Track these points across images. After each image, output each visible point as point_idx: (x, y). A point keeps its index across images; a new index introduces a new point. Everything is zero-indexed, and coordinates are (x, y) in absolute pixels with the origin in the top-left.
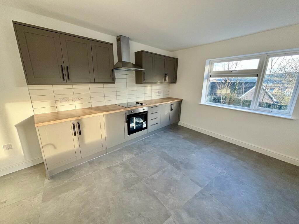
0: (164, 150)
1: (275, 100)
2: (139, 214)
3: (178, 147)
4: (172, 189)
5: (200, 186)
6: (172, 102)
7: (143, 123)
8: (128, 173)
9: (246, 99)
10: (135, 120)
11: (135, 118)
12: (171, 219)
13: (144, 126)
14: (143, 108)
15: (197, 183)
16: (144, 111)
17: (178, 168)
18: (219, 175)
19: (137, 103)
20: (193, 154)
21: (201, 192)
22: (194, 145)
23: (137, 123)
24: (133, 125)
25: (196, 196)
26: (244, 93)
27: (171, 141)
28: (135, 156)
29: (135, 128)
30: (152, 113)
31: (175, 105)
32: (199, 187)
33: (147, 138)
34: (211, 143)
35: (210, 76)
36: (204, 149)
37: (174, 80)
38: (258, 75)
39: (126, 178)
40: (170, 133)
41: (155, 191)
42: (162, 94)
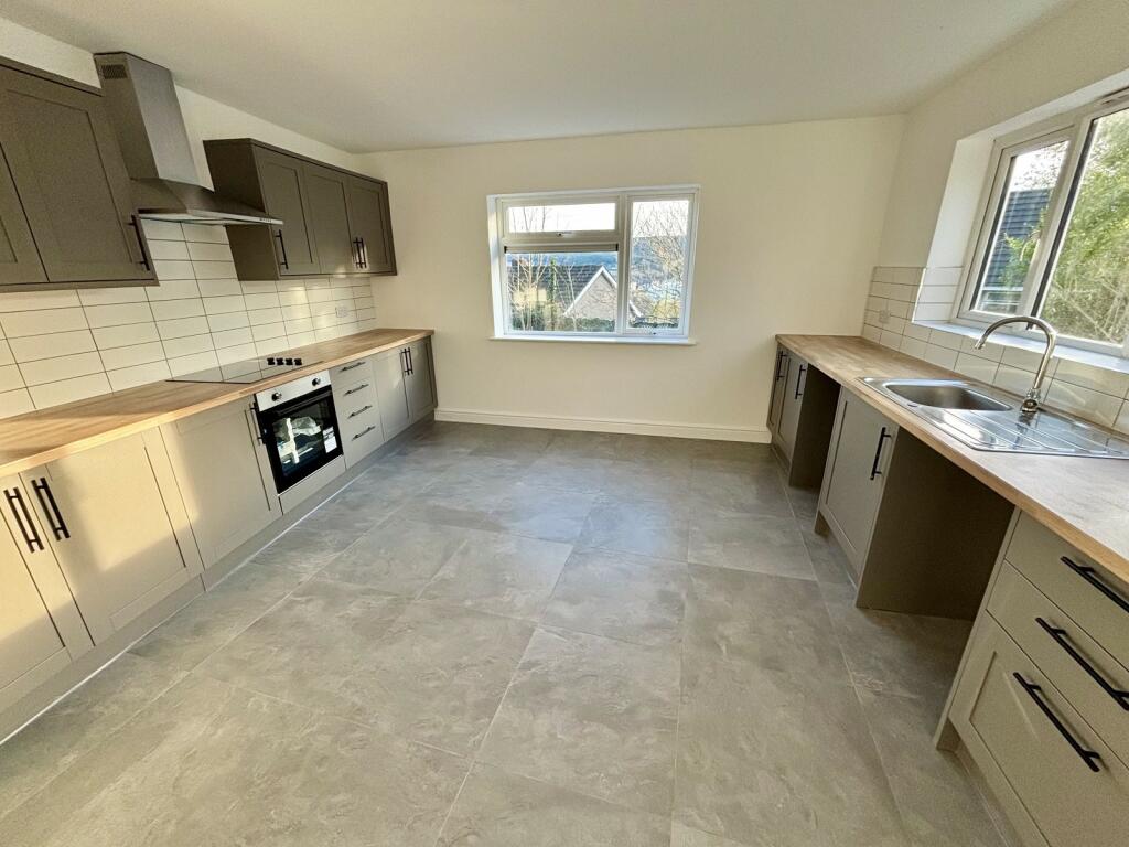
0: (432, 502)
1: (639, 314)
2: (458, 666)
3: (470, 481)
4: (509, 578)
5: (566, 542)
6: (402, 342)
7: (325, 433)
8: (350, 603)
9: (581, 316)
10: (291, 428)
11: (288, 420)
12: (539, 631)
13: (330, 445)
14: (312, 378)
15: (559, 540)
16: (318, 387)
17: (498, 528)
18: (595, 506)
19: (271, 361)
20: (519, 483)
21: (574, 552)
22: (509, 462)
23: (301, 441)
24: (289, 451)
25: (567, 564)
26: (576, 295)
27: (439, 470)
28: (339, 554)
29: (297, 461)
30: (349, 392)
31: (415, 354)
32: (567, 545)
33: (349, 490)
34: (549, 444)
35: (505, 248)
36: (540, 463)
37: (387, 265)
38: (617, 245)
39: (354, 619)
40: (422, 450)
41: (468, 603)
42: (351, 317)
